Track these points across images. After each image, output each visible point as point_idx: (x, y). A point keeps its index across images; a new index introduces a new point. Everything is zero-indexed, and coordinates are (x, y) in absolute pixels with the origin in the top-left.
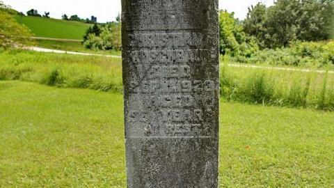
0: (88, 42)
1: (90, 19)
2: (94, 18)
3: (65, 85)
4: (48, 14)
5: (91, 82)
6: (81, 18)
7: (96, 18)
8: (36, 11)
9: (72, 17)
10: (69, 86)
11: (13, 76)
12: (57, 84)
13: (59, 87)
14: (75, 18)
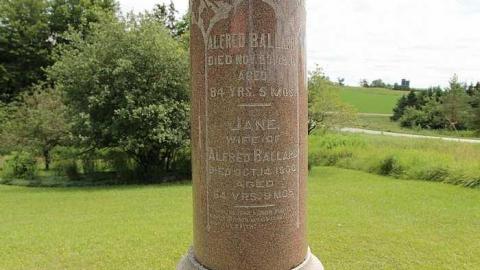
0: (405, 118)
1: (400, 84)
2: (405, 83)
3: (406, 176)
4: (343, 80)
5: (446, 174)
6: (386, 84)
7: (408, 83)
8: (328, 78)
9: (375, 82)
10: (411, 178)
11: (326, 161)
12: (393, 174)
13: (397, 178)
14: (378, 84)
